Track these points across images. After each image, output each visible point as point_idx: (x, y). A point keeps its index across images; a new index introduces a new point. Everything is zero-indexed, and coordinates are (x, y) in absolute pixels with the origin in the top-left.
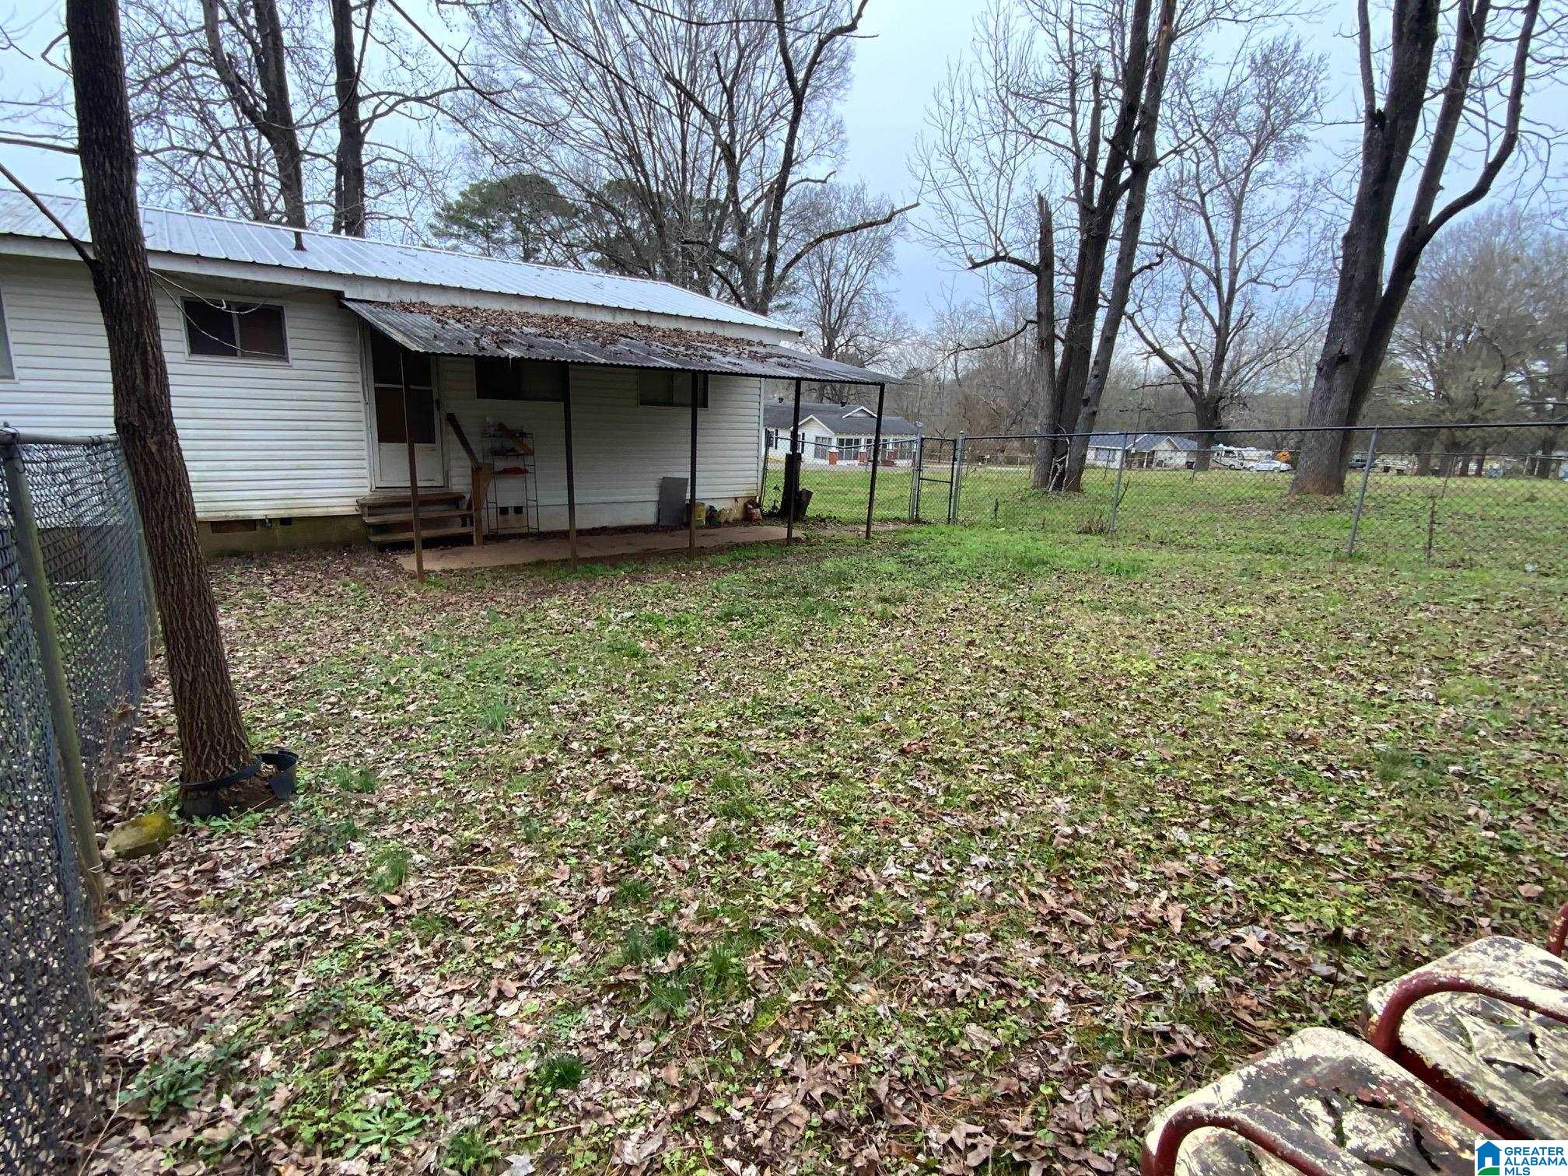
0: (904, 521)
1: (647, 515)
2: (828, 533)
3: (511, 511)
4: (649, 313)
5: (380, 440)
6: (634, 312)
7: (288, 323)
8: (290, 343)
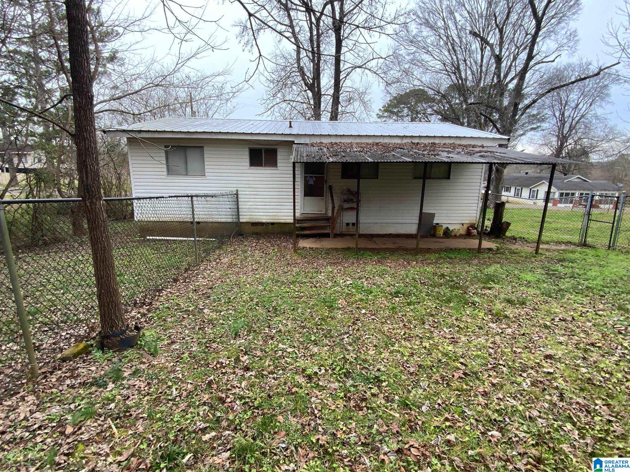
0: (574, 244)
1: (413, 229)
2: (513, 247)
3: (351, 225)
4: (420, 137)
5: (305, 196)
6: (412, 137)
7: (278, 154)
8: (278, 161)
